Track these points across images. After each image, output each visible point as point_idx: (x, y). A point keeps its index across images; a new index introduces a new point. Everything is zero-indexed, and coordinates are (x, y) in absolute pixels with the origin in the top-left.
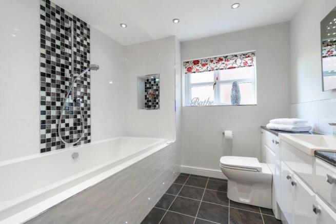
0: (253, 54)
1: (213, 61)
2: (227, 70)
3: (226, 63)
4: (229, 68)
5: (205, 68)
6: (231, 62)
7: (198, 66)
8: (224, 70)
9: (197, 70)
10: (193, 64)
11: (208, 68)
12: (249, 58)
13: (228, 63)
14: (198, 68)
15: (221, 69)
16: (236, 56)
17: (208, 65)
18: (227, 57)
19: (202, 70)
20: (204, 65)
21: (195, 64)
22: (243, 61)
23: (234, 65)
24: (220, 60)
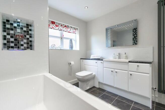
0: (77, 29)
1: (62, 25)
2: (67, 32)
3: (67, 29)
4: (69, 32)
5: (57, 28)
6: (69, 29)
7: (53, 25)
8: (66, 32)
9: (52, 27)
10: (51, 23)
11: (59, 28)
12: (75, 30)
13: (68, 29)
14: (53, 26)
15: (65, 31)
16: (72, 27)
17: (59, 27)
18: (68, 26)
19: (55, 28)
20: (57, 26)
21: (52, 23)
22: (73, 31)
23: (70, 31)
24: (66, 26)
